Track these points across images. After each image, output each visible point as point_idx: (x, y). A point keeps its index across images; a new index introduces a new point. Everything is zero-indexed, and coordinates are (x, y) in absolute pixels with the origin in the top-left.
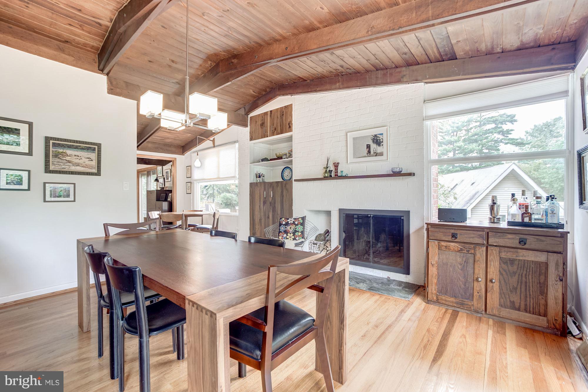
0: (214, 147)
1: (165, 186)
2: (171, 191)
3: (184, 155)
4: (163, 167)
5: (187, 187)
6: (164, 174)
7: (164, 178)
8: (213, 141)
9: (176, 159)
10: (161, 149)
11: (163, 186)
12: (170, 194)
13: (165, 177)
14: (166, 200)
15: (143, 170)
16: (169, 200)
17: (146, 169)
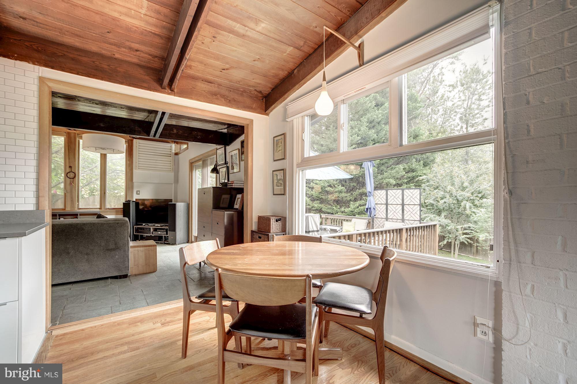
0: (362, 63)
1: (228, 180)
2: (241, 191)
3: (268, 115)
4: (227, 147)
5: (275, 181)
6: (228, 160)
7: (228, 168)
8: (360, 48)
9: (252, 121)
10: (223, 96)
11: (226, 181)
12: (239, 196)
13: (230, 165)
14: (230, 206)
15: (197, 159)
16: (237, 206)
17: (201, 157)
